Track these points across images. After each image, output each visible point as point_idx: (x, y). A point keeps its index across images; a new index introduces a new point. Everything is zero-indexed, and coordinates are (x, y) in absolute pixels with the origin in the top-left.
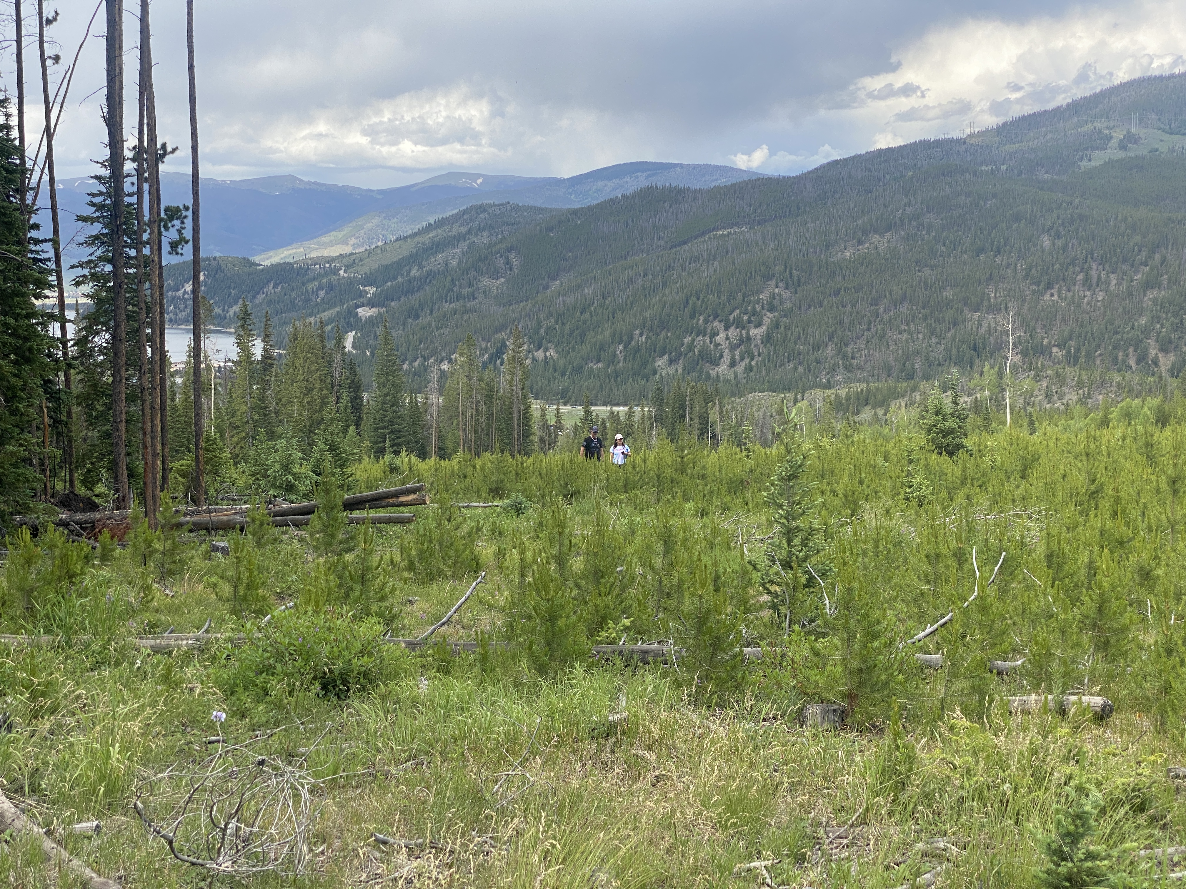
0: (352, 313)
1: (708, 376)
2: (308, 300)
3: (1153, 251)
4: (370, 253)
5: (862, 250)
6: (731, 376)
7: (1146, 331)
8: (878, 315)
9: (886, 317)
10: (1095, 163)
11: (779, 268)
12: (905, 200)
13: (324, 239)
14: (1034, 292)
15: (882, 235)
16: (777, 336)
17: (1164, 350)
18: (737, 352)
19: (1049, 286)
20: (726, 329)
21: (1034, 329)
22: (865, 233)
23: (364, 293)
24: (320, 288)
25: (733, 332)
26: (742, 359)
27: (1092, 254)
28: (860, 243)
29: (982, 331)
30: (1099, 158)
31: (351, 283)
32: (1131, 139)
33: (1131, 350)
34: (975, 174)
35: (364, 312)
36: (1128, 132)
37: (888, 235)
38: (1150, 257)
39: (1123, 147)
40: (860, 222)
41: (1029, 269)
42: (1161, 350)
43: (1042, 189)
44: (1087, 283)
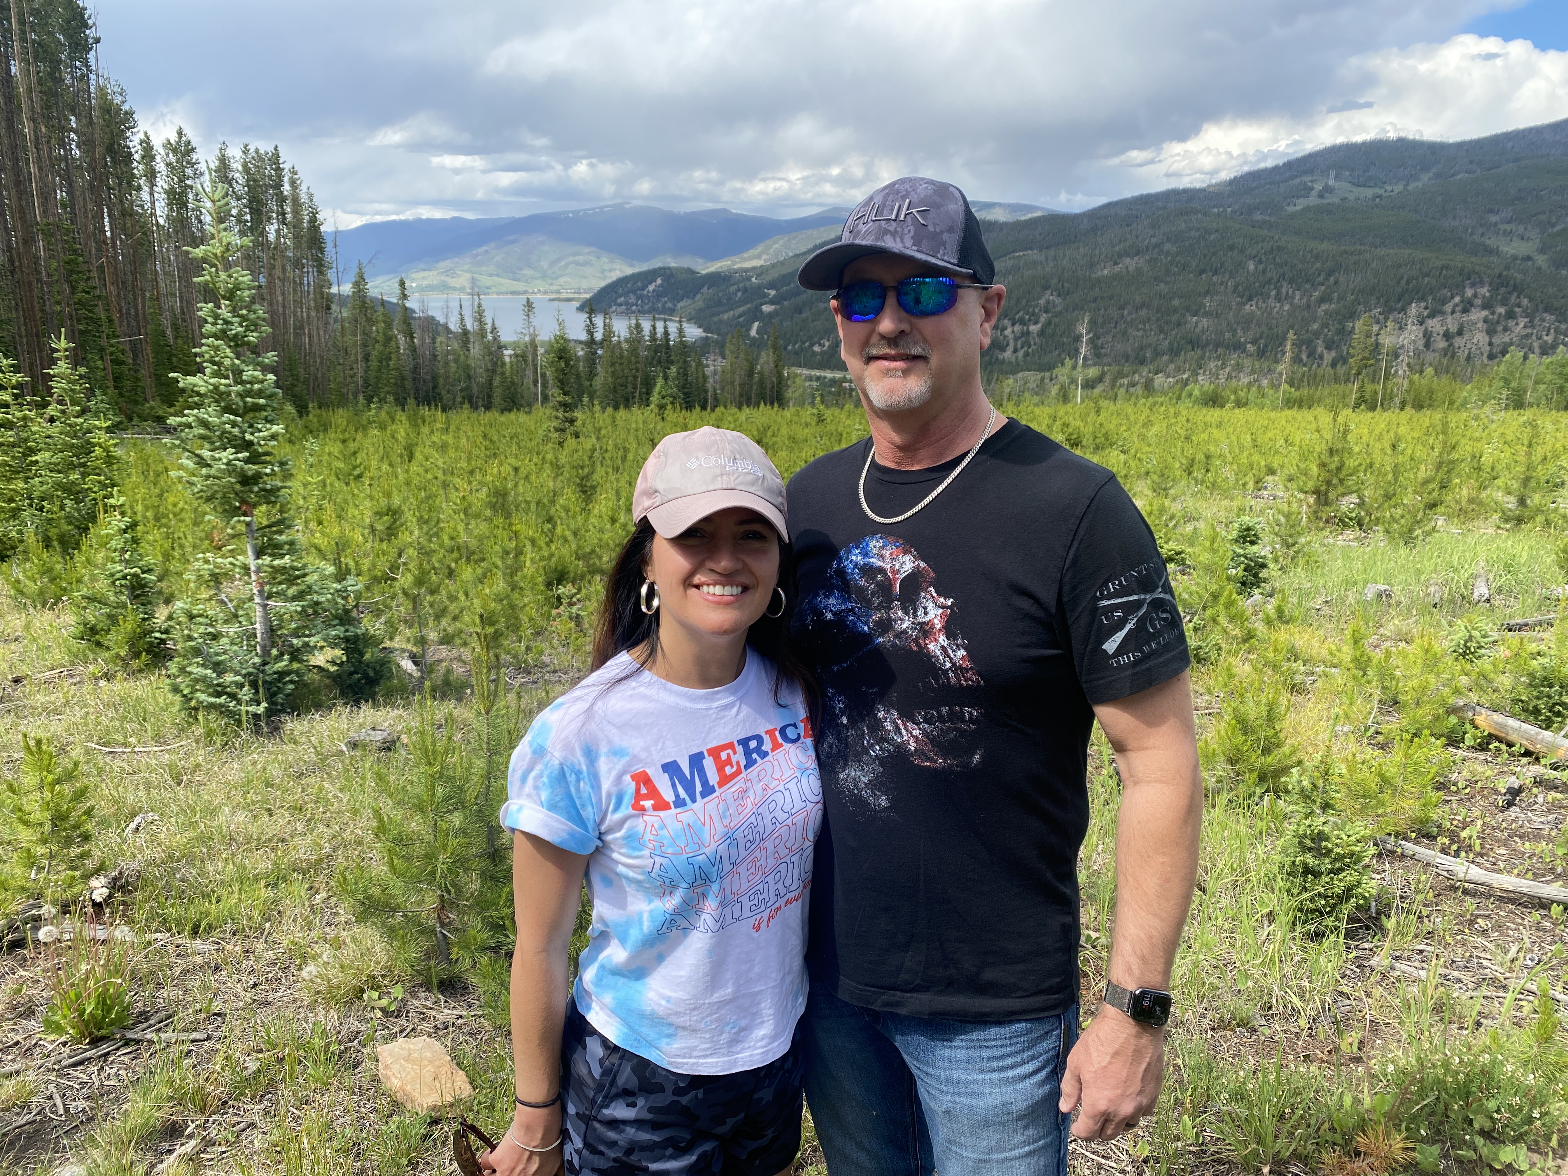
0: (758, 309)
1: (997, 359)
2: (729, 299)
3: (1329, 275)
4: (773, 266)
5: (1117, 269)
6: (1013, 359)
7: (1317, 334)
8: (1123, 317)
9: (1129, 319)
10: (1298, 208)
11: (1055, 281)
12: (1151, 233)
13: (745, 255)
14: (1238, 303)
15: (1132, 258)
16: (1049, 331)
17: (1328, 348)
18: (1019, 343)
19: (1250, 299)
20: (1013, 325)
21: (1236, 330)
22: (1120, 256)
23: (766, 295)
24: (738, 290)
25: (1017, 328)
26: (1022, 347)
27: (1284, 275)
28: (1116, 263)
29: (1198, 330)
30: (1301, 204)
31: (760, 287)
32: (1328, 189)
33: (1304, 347)
34: (1205, 214)
35: (767, 308)
36: (1326, 184)
37: (1136, 259)
38: (1326, 279)
39: (1321, 195)
40: (1117, 248)
41: (1236, 287)
42: (1326, 348)
43: (1253, 227)
44: (1278, 299)
